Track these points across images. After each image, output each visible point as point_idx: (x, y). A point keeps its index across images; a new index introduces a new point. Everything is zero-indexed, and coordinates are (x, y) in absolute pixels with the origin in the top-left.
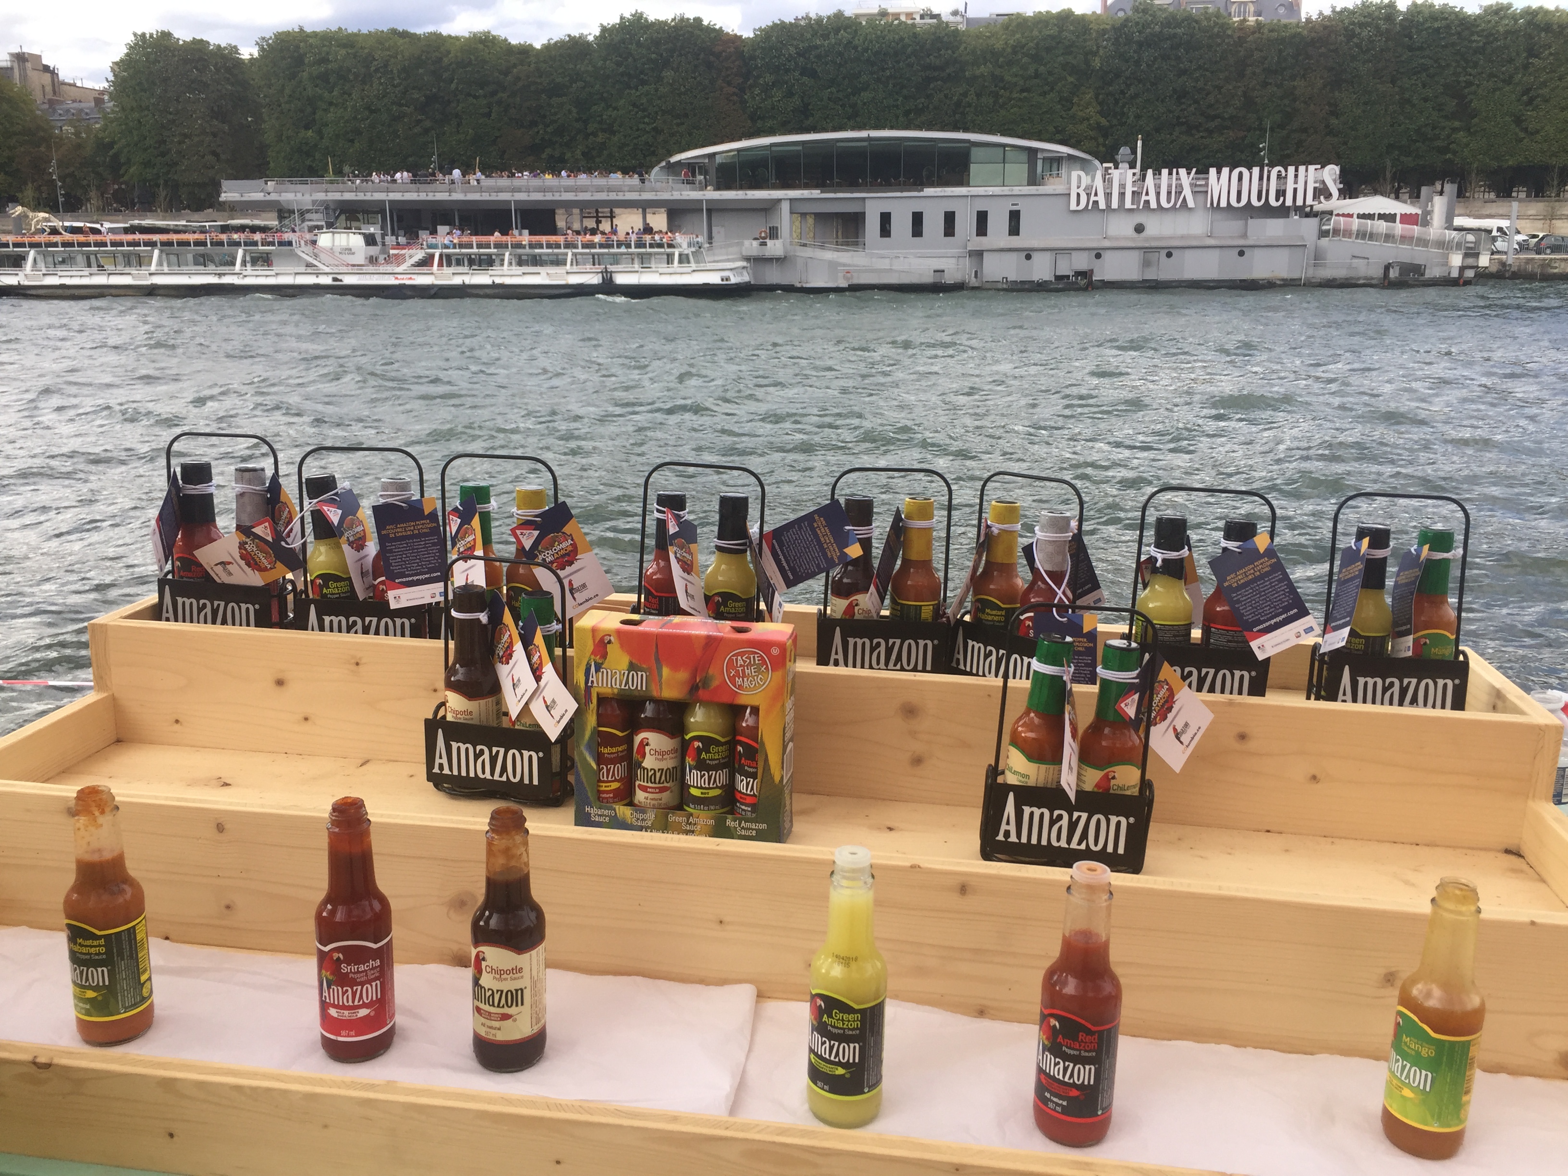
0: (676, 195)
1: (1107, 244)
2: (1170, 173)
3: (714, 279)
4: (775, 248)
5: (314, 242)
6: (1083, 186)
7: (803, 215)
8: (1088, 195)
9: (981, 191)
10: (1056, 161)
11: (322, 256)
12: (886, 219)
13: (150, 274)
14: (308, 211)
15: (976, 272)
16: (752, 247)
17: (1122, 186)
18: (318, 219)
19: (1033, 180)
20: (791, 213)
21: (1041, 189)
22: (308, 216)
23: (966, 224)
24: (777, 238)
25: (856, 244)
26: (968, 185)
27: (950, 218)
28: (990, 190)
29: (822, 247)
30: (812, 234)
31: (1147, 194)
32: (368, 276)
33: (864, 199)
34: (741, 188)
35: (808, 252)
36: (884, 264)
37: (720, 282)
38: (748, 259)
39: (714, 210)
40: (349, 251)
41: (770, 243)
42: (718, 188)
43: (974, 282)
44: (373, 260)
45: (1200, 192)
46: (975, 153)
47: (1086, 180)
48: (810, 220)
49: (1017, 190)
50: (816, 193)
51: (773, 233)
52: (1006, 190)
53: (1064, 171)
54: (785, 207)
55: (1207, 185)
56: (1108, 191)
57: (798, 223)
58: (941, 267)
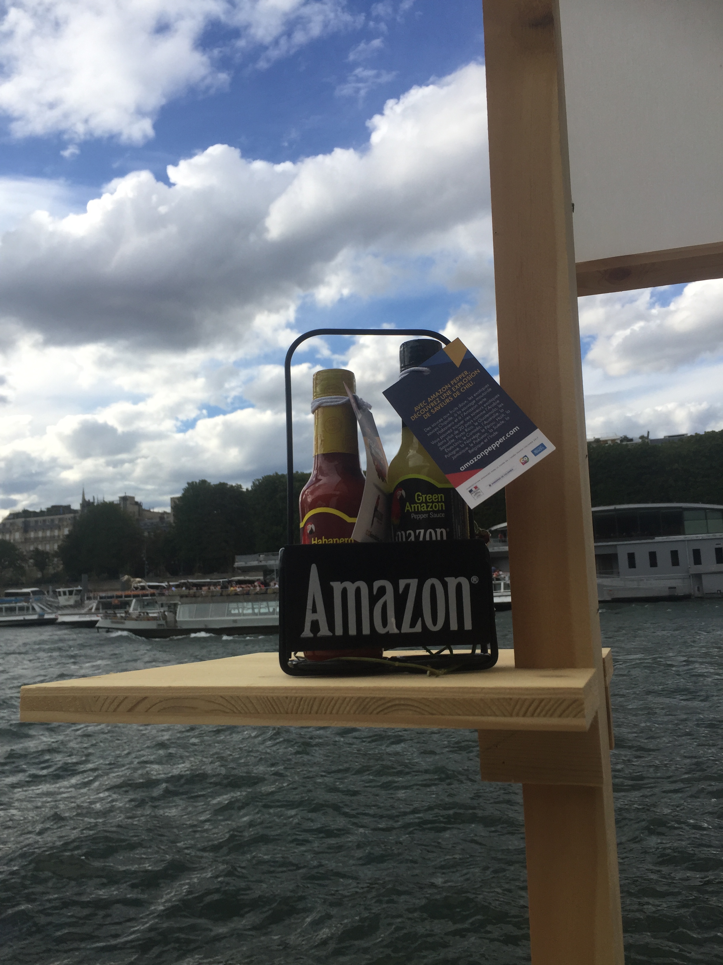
0: (496, 549)
9: (694, 537)
12: (631, 557)
15: (698, 588)
23: (686, 557)
25: (612, 573)
26: (684, 534)
27: (675, 555)
28: (700, 536)
33: (616, 545)
36: (634, 585)
43: (697, 594)
46: (686, 514)
49: (718, 535)
52: (711, 536)
58: (674, 585)
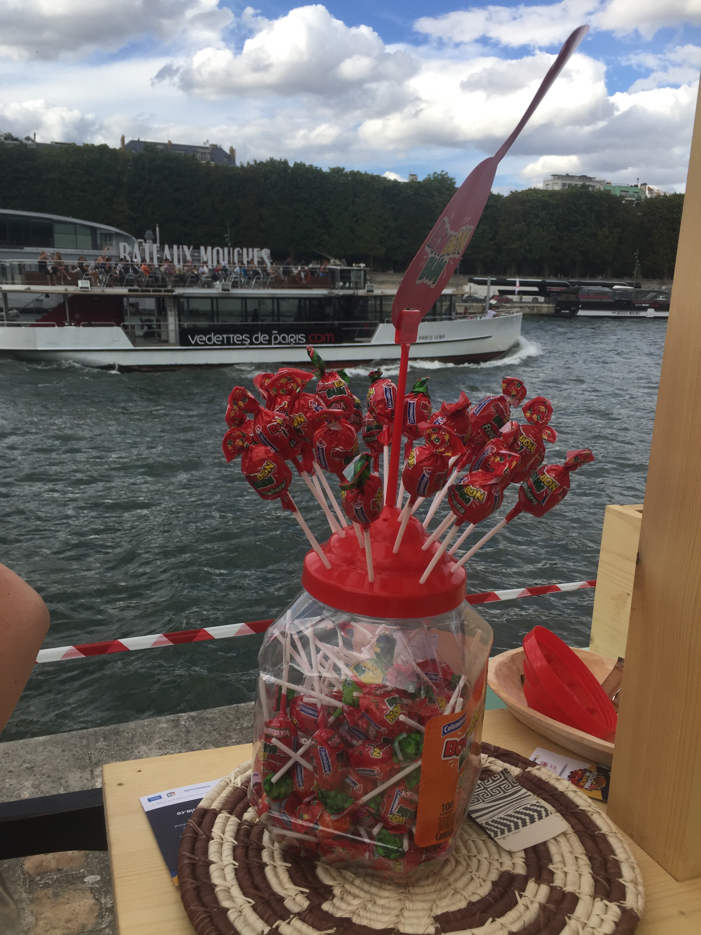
2: (178, 248)
6: (127, 252)
10: (108, 236)
17: (151, 254)
19: (95, 247)
26: (53, 247)
28: (68, 251)
46: (56, 227)
47: (128, 249)
52: (76, 251)
53: (114, 242)
55: (200, 256)
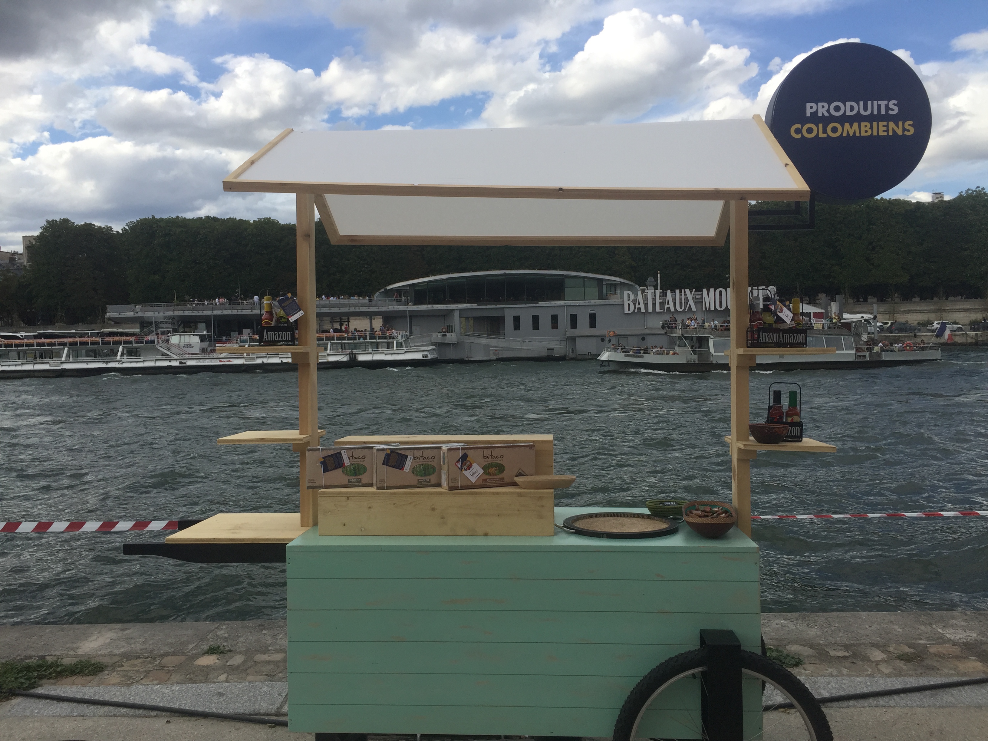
0: (391, 308)
1: (647, 332)
2: (681, 292)
3: (418, 356)
4: (451, 337)
5: (168, 341)
6: (631, 300)
7: (467, 318)
8: (635, 305)
9: (572, 303)
10: (614, 286)
11: (173, 349)
12: (517, 319)
13: (61, 363)
14: (161, 322)
15: (572, 349)
16: (437, 337)
17: (654, 299)
18: (166, 327)
19: (601, 297)
20: (460, 317)
21: (607, 302)
22: (161, 325)
23: (564, 322)
24: (452, 332)
25: (498, 334)
26: (564, 300)
27: (555, 318)
28: (578, 302)
29: (478, 336)
30: (472, 329)
31: (668, 304)
32: (202, 360)
33: (504, 308)
34: (429, 303)
35: (471, 340)
36: (517, 346)
37: (422, 358)
38: (435, 344)
39: (414, 316)
40: (190, 346)
41: (448, 335)
42: (415, 304)
43: (571, 355)
44: (203, 351)
45: (699, 302)
46: (567, 282)
47: (632, 297)
48: (472, 322)
49: (593, 302)
50: (475, 306)
51: (450, 329)
52: (586, 302)
53: (618, 292)
54: (457, 314)
55: (702, 298)
56: (646, 302)
57: (464, 323)
58: (551, 347)
